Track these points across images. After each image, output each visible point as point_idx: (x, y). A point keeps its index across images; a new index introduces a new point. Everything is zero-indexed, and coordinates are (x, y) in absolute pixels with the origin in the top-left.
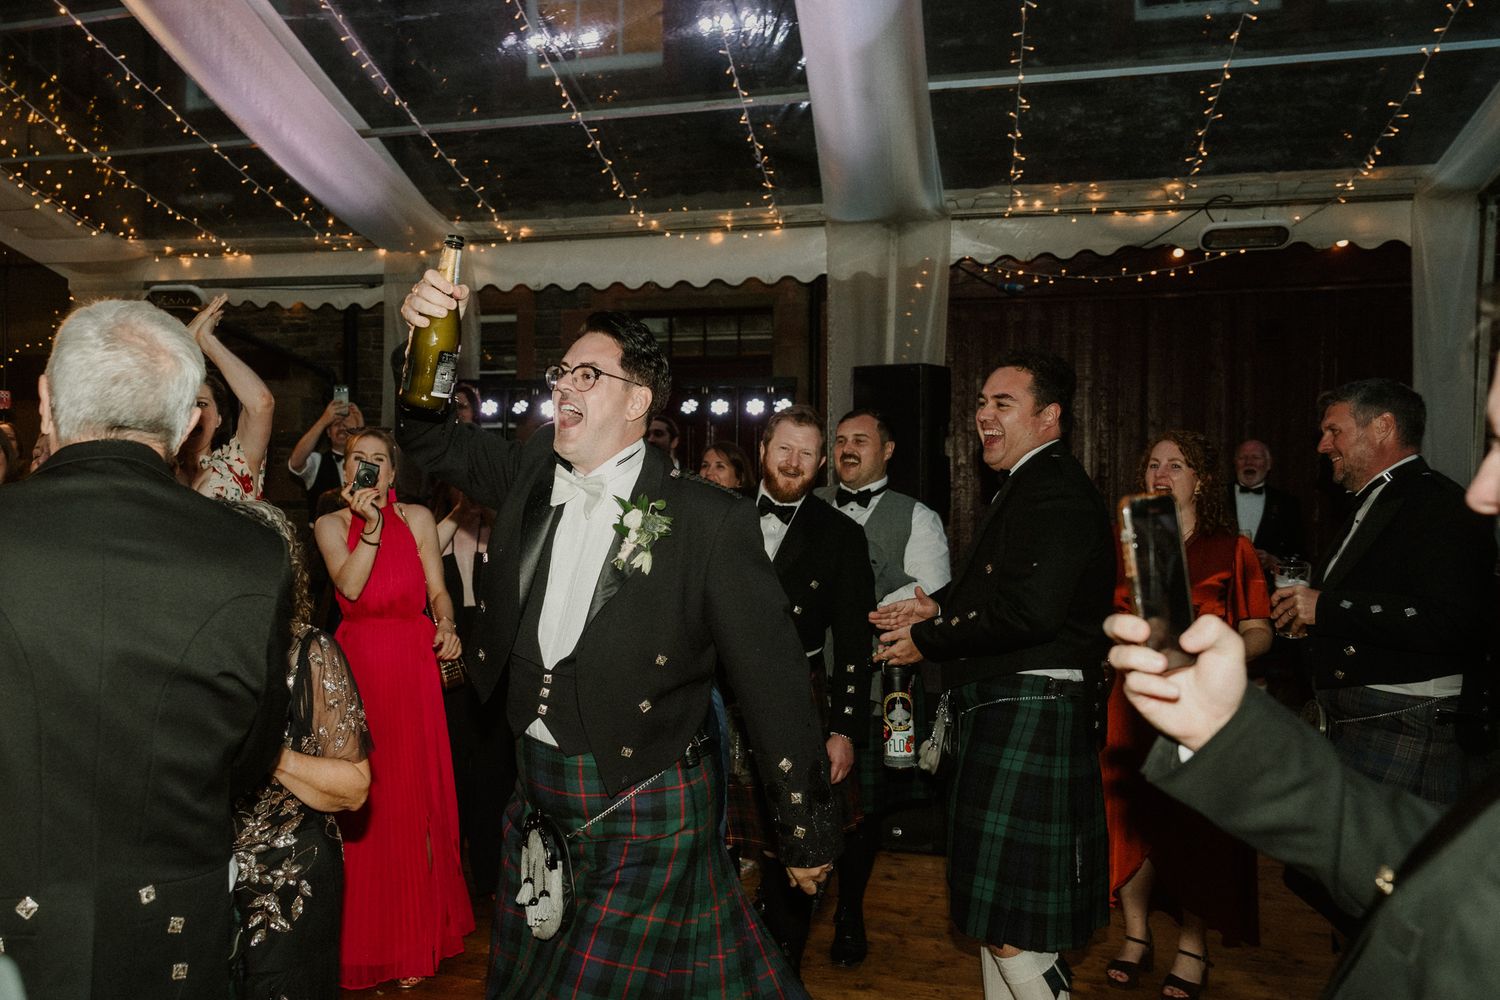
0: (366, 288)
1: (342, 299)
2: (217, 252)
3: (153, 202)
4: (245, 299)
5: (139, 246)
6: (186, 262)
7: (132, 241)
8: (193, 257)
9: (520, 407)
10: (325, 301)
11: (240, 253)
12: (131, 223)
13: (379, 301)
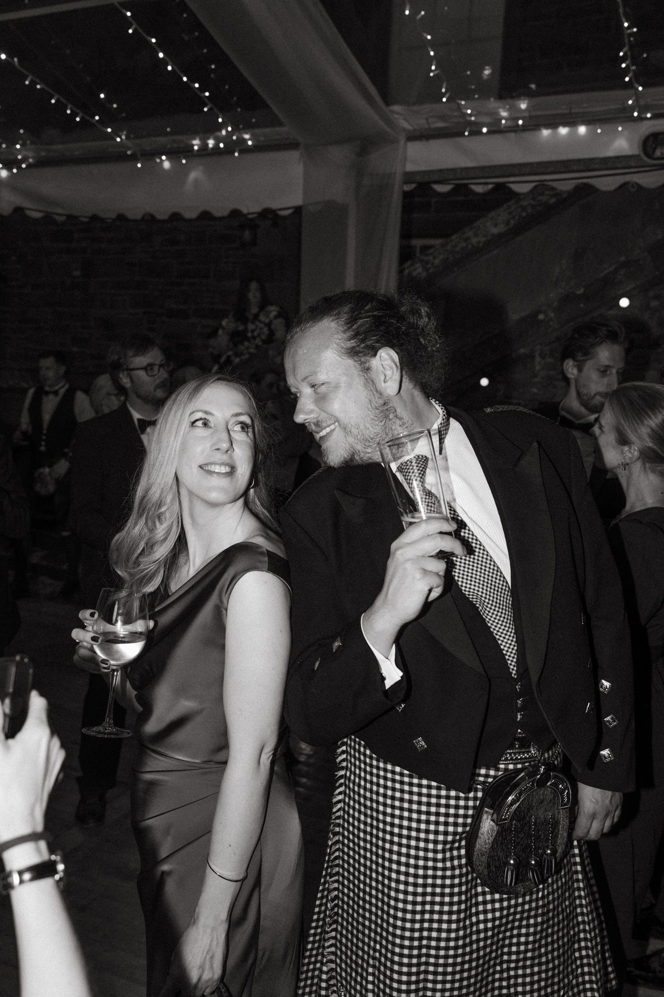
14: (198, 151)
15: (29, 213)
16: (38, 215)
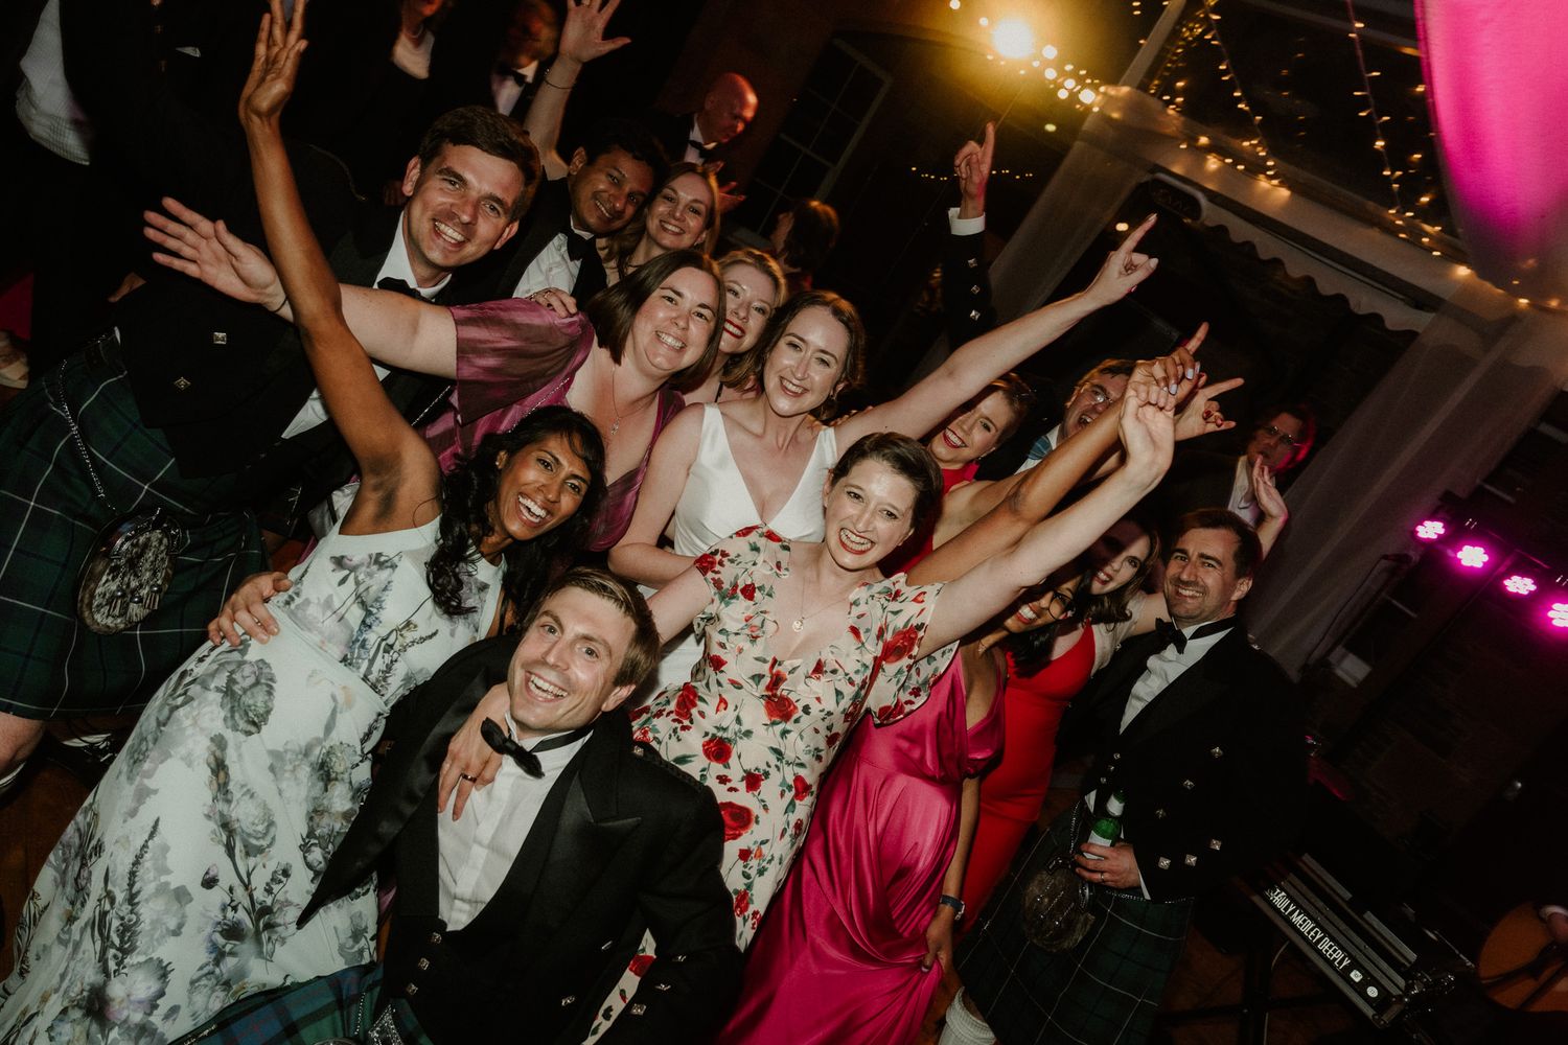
0: (1407, 304)
1: (1364, 300)
2: (1256, 168)
3: (1225, 72)
4: (1250, 239)
5: (1175, 122)
6: (1213, 163)
7: (1171, 112)
8: (1223, 161)
9: (1519, 585)
10: (1342, 292)
11: (1282, 184)
12: (1183, 92)
13: (1414, 329)
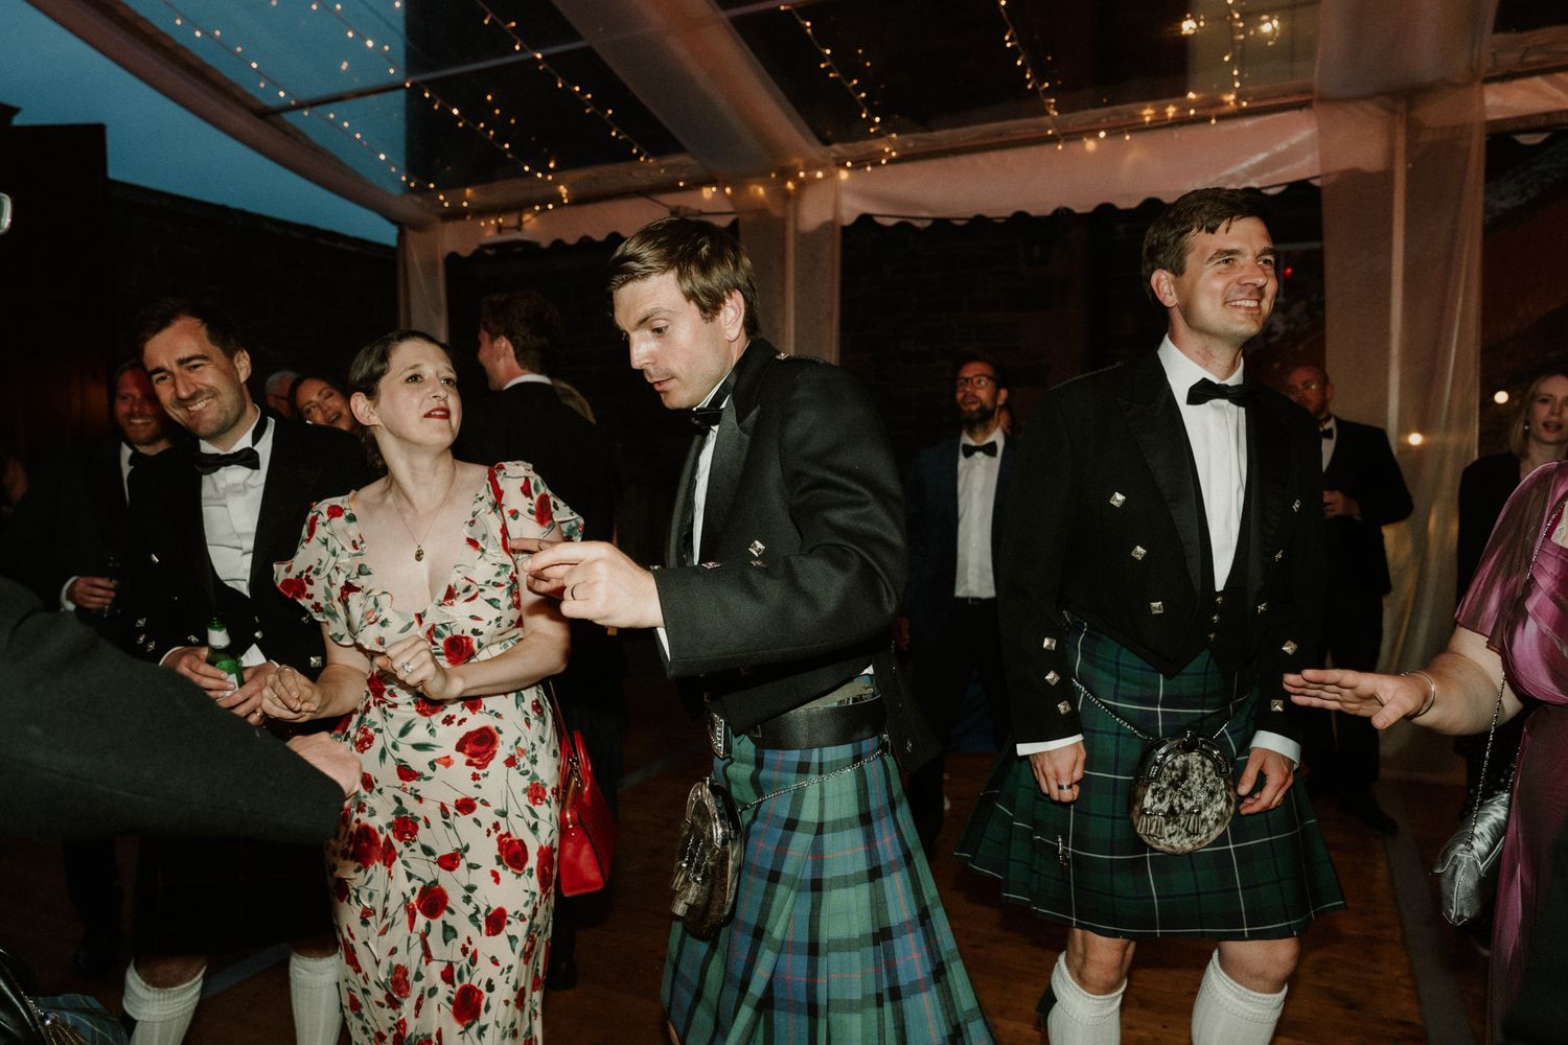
14: (1151, 122)
15: (879, 220)
16: (891, 222)
